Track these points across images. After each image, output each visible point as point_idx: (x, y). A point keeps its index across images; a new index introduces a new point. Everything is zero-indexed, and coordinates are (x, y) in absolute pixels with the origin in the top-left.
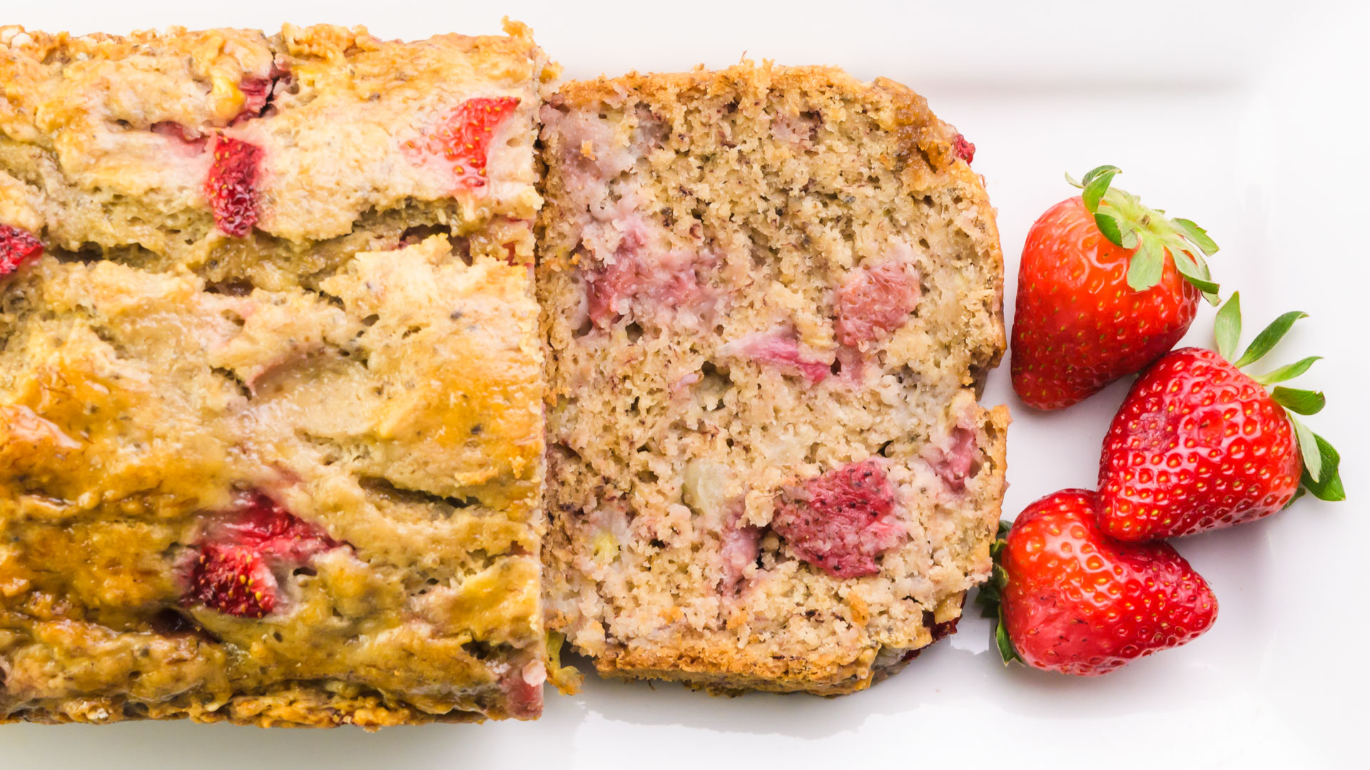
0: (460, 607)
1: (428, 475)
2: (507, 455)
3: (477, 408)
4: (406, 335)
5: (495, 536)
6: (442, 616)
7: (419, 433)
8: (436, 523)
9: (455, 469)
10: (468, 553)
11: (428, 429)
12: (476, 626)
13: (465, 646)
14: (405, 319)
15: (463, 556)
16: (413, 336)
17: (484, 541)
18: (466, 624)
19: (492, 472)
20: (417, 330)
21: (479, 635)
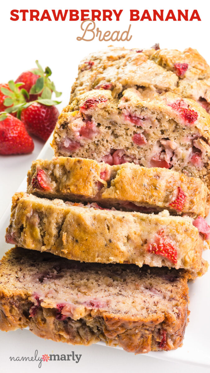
0: (32, 226)
1: (67, 225)
2: (68, 249)
3: (83, 242)
4: (108, 226)
5: (48, 240)
6: (31, 220)
7: (79, 224)
8: (55, 224)
9: (67, 233)
10: (45, 231)
11: (80, 227)
12: (27, 229)
13: (23, 225)
14: (112, 226)
15: (44, 230)
16: (107, 228)
17: (47, 237)
18: (28, 226)
19: (65, 243)
20: (109, 229)
21: (24, 230)
